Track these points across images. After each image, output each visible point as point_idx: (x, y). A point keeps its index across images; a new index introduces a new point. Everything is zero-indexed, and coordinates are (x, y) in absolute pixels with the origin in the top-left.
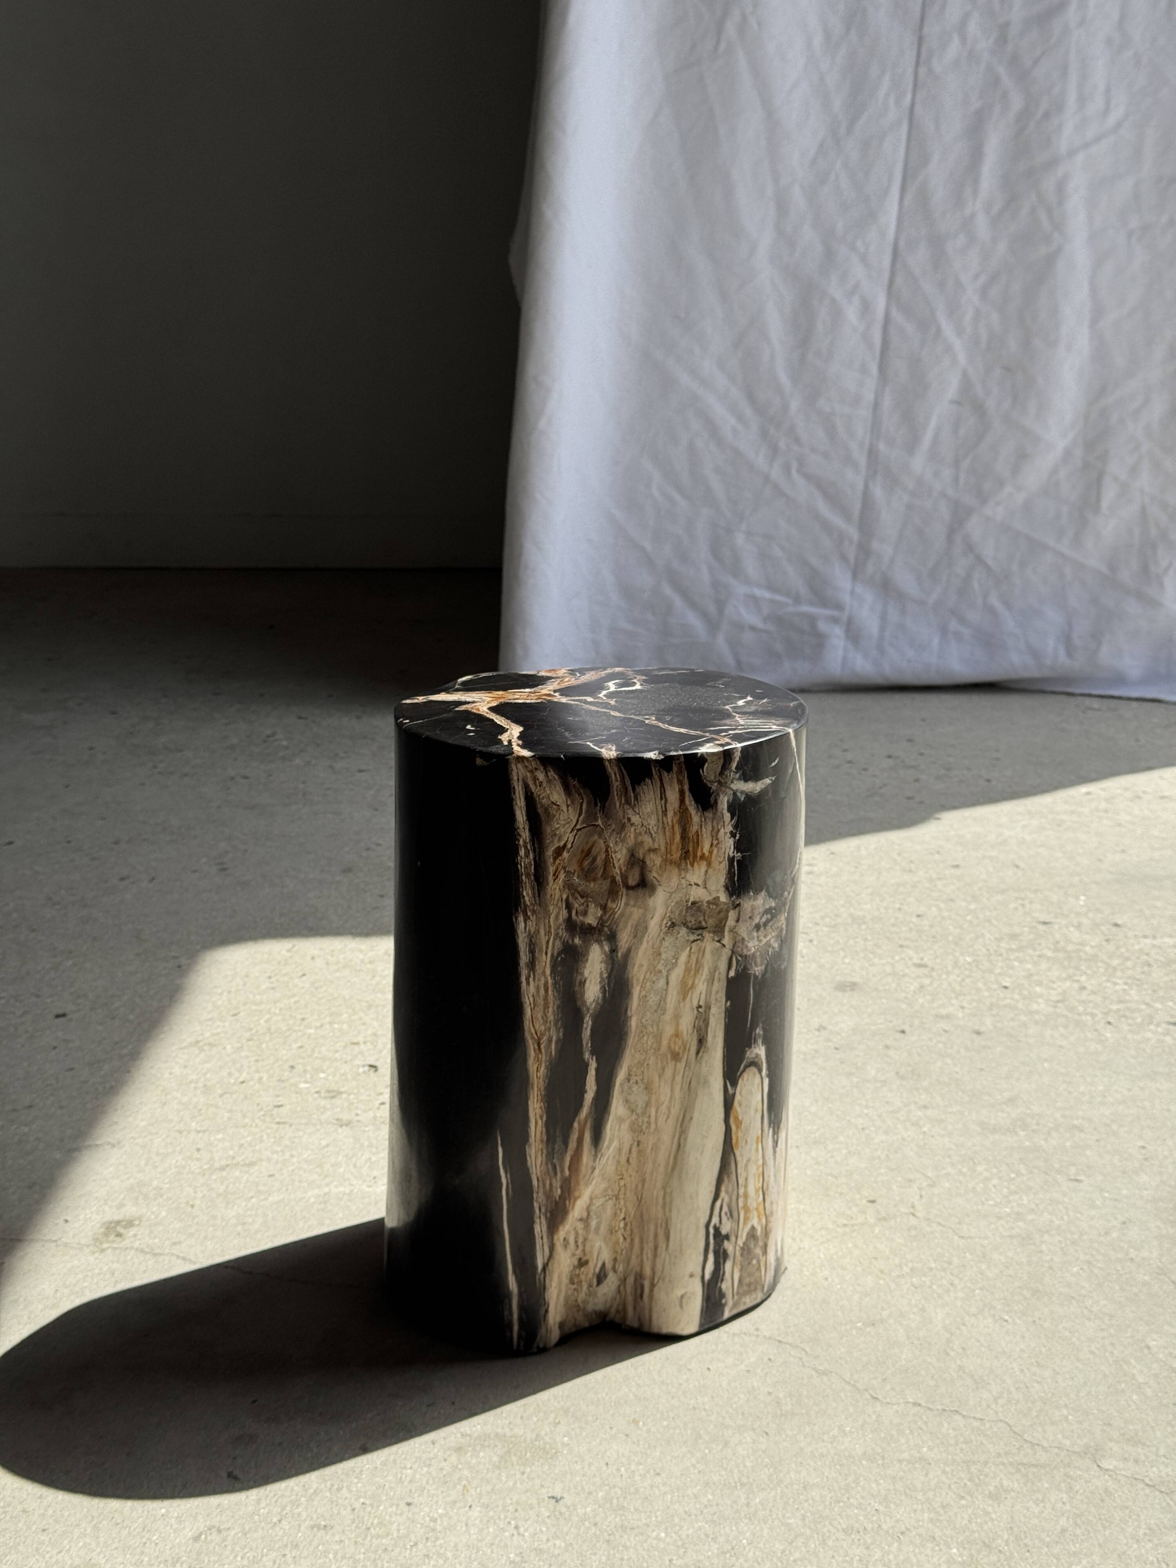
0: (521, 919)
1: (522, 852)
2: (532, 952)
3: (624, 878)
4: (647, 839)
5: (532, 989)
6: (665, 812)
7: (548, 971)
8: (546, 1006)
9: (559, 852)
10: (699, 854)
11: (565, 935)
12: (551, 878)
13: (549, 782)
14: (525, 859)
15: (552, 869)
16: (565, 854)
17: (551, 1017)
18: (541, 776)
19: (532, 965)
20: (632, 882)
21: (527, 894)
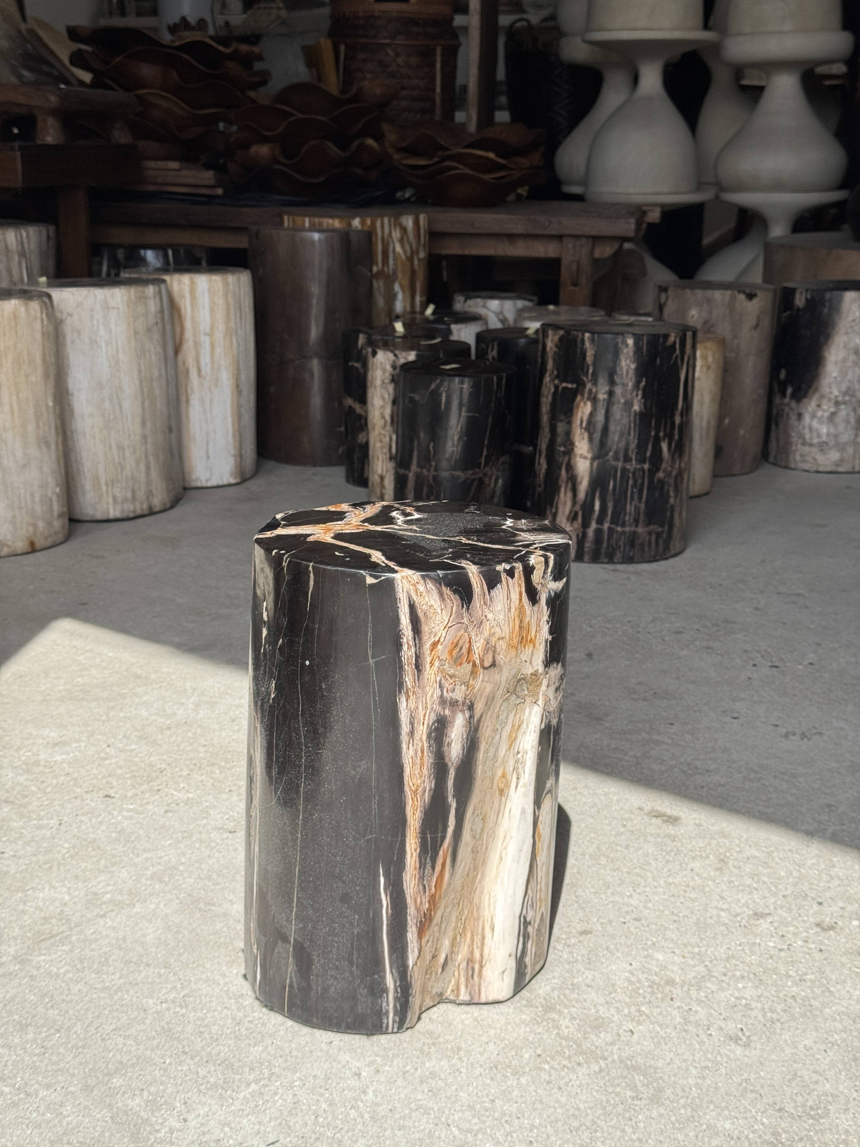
0: (403, 699)
1: (405, 648)
2: (412, 724)
3: (482, 661)
4: (498, 630)
5: (411, 752)
6: (510, 609)
7: (424, 737)
8: (422, 765)
9: (435, 645)
10: (529, 639)
11: (438, 708)
12: (428, 666)
13: (428, 592)
14: (408, 653)
15: (429, 659)
16: (439, 647)
17: (425, 772)
18: (421, 588)
19: (412, 733)
20: (487, 664)
21: (409, 679)
